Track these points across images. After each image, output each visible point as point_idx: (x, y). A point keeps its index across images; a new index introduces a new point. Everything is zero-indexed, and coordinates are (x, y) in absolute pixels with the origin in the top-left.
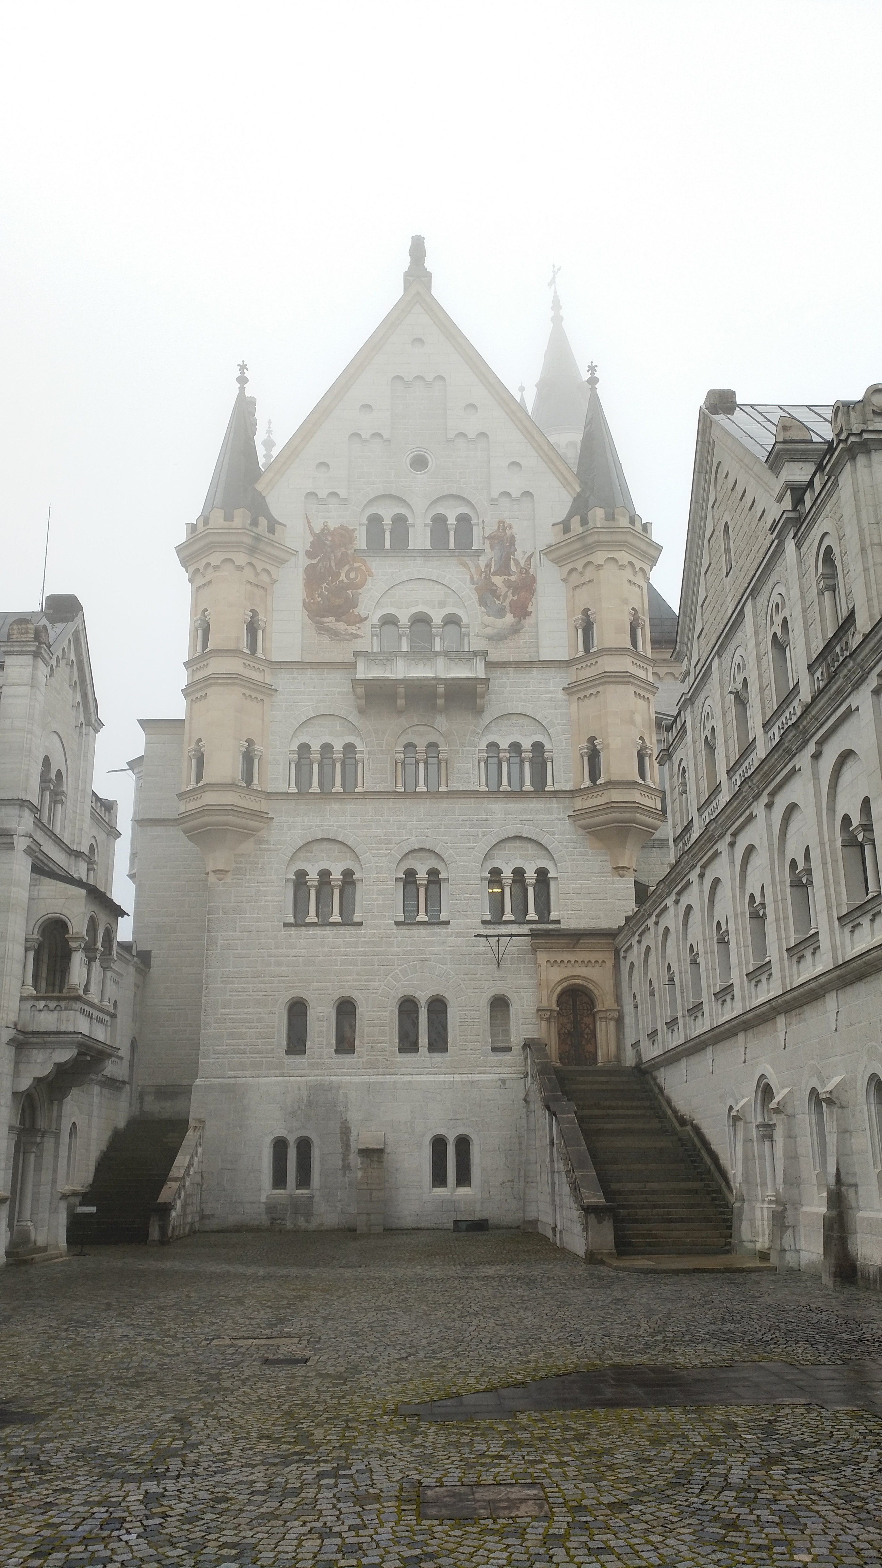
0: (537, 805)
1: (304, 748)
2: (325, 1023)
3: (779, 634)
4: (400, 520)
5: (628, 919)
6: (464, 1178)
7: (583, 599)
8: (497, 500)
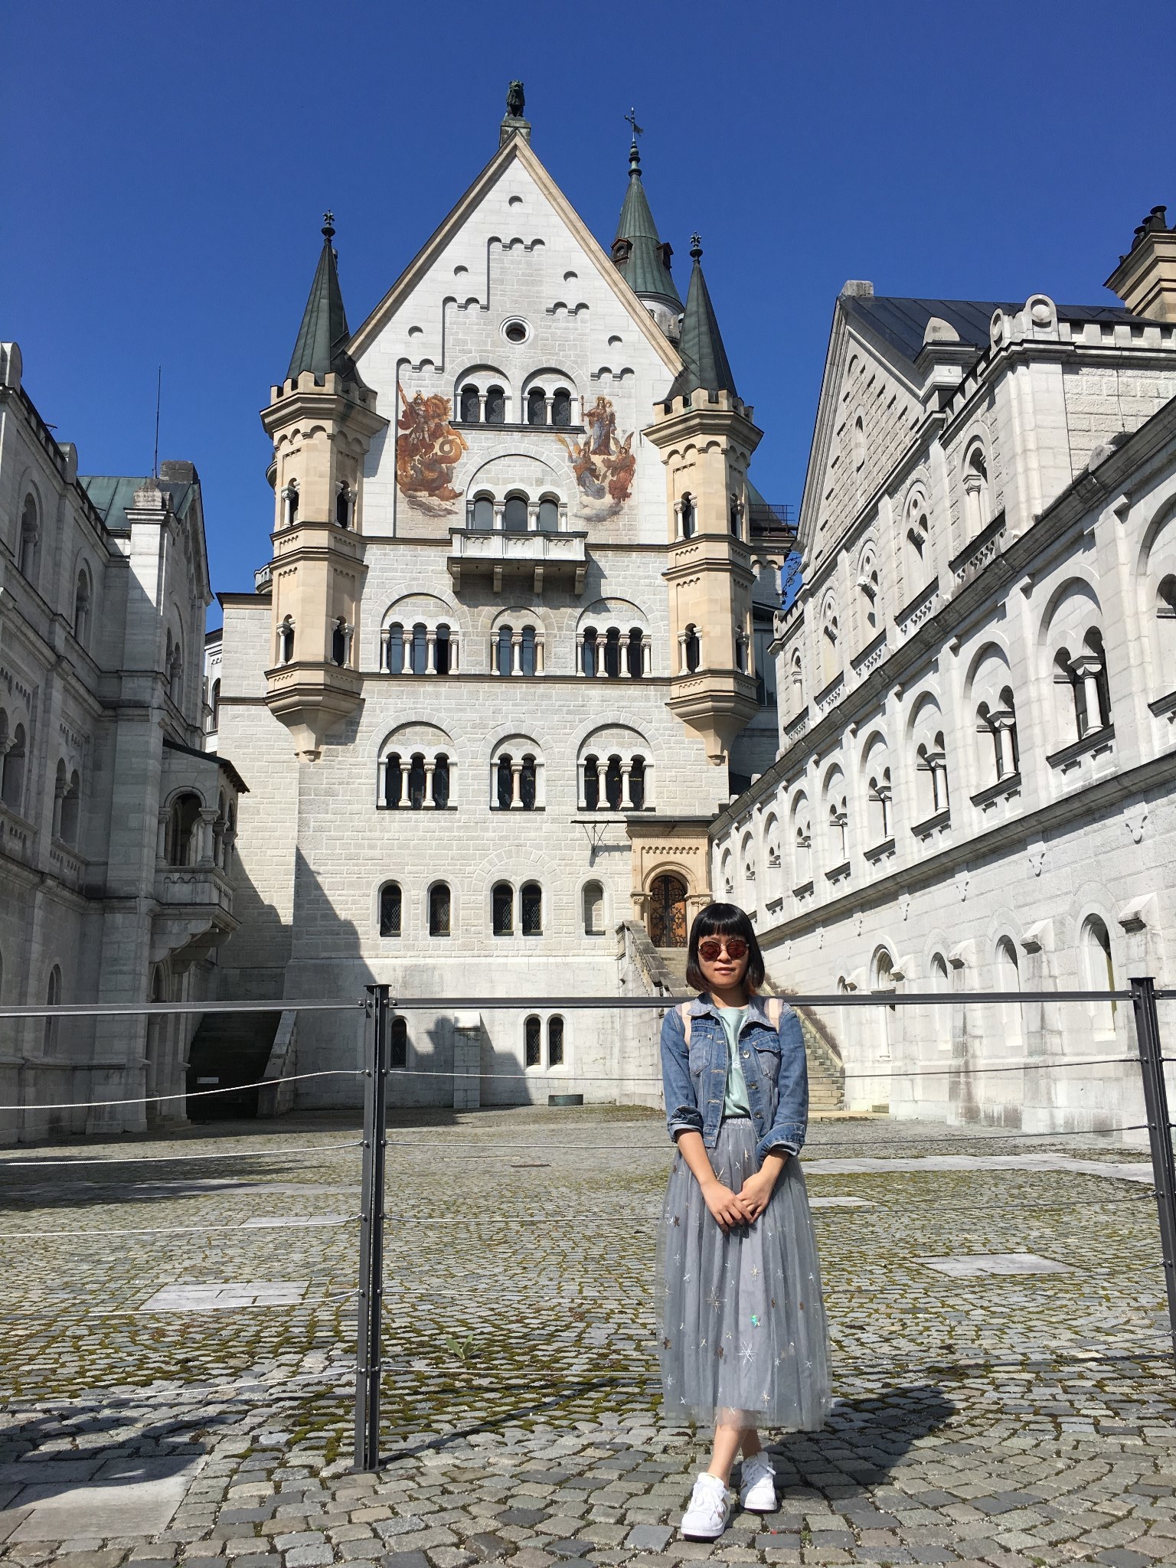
0: (634, 691)
2: (418, 906)
3: (916, 529)
4: (496, 392)
5: (722, 807)
6: (555, 1057)
7: (684, 482)
8: (596, 376)
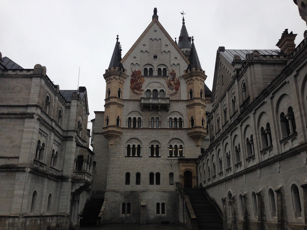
0: (180, 131)
1: (130, 118)
2: (134, 178)
3: (233, 99)
4: (151, 69)
5: (199, 156)
6: (163, 212)
7: (190, 87)
8: (172, 66)
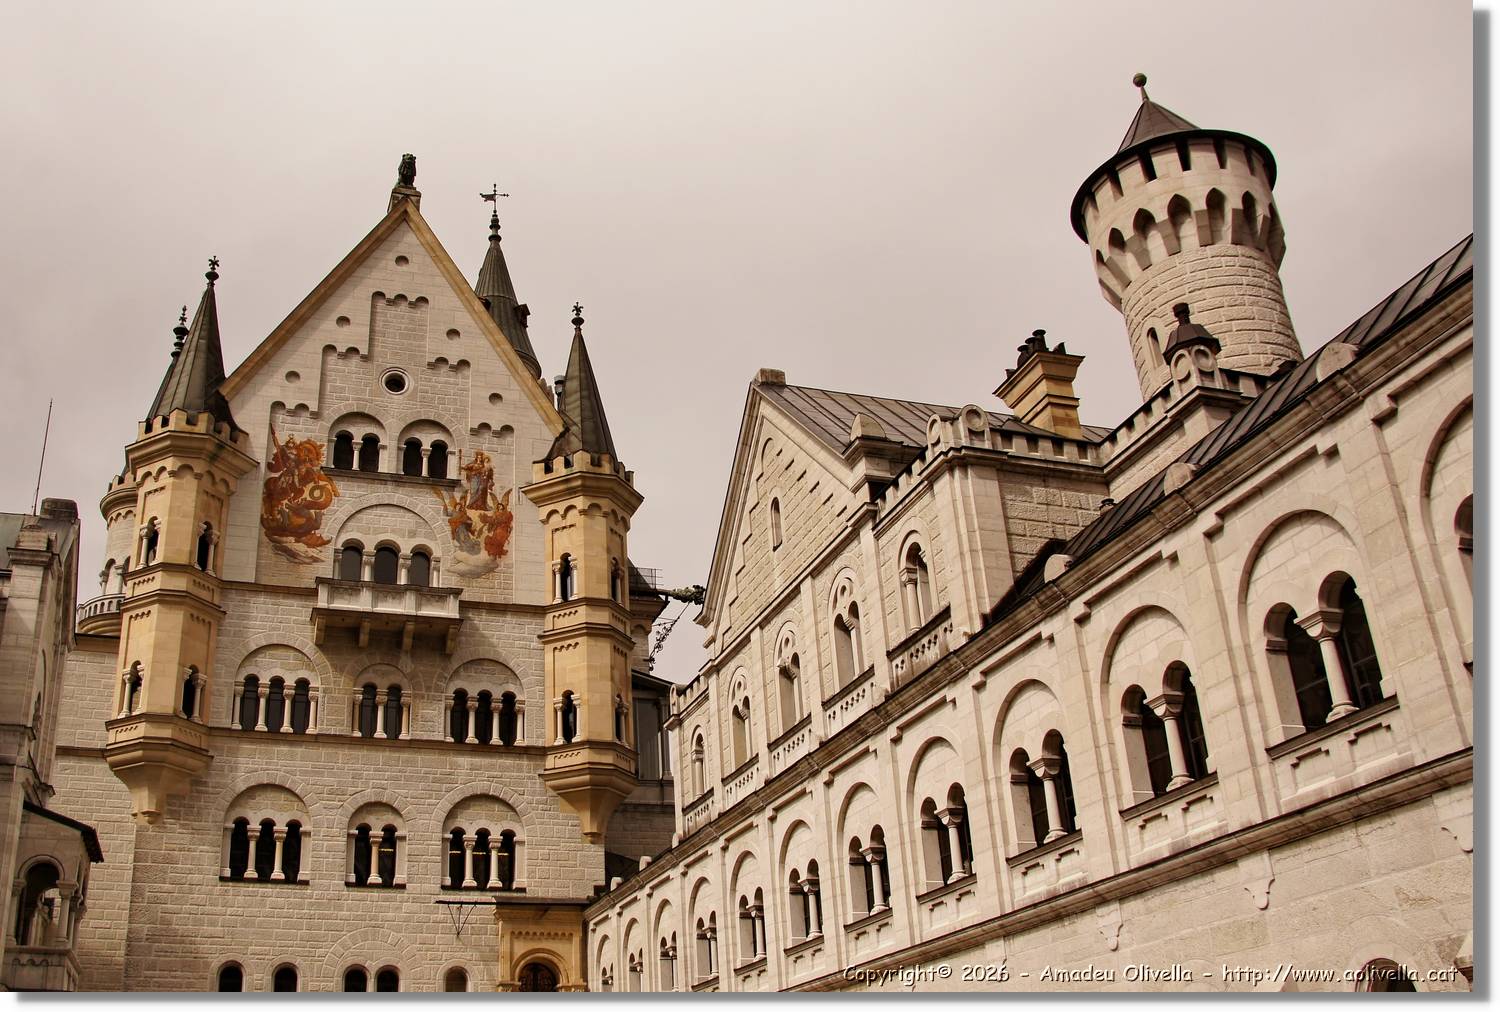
0: (508, 762)
1: (251, 682)
3: (845, 617)
4: (371, 441)
5: (598, 890)
7: (563, 543)
8: (475, 432)
